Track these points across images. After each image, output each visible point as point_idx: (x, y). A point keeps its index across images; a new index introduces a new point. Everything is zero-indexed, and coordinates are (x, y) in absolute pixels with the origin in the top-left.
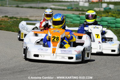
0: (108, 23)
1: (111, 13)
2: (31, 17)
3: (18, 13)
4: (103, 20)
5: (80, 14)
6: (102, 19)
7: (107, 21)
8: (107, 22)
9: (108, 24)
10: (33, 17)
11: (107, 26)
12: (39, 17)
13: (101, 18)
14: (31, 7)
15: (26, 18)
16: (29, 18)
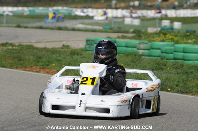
0: (162, 52)
1: (171, 35)
2: (37, 42)
3: (17, 37)
4: (154, 47)
5: (119, 38)
6: (152, 45)
7: (160, 49)
8: (160, 51)
9: (162, 54)
10: (41, 42)
11: (160, 56)
12: (51, 43)
13: (150, 44)
14: (41, 28)
15: (29, 44)
16: (33, 44)
